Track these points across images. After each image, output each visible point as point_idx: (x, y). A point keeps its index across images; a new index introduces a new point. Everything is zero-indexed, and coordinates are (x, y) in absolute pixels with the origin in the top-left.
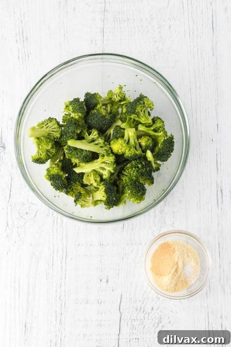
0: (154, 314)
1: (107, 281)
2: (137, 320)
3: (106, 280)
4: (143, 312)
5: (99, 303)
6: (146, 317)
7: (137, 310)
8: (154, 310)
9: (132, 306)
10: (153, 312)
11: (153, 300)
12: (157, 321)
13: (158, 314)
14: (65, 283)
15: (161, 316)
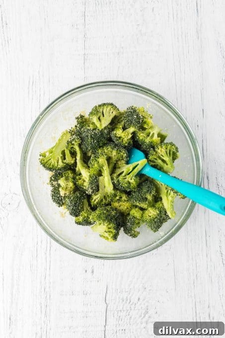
0: (140, 304)
1: (93, 272)
2: (123, 311)
3: (91, 271)
4: (129, 303)
5: (85, 294)
6: (133, 308)
7: (123, 301)
8: (141, 300)
9: (118, 297)
10: (139, 303)
11: (139, 290)
12: (144, 311)
13: (144, 304)
14: (49, 275)
15: (147, 306)
